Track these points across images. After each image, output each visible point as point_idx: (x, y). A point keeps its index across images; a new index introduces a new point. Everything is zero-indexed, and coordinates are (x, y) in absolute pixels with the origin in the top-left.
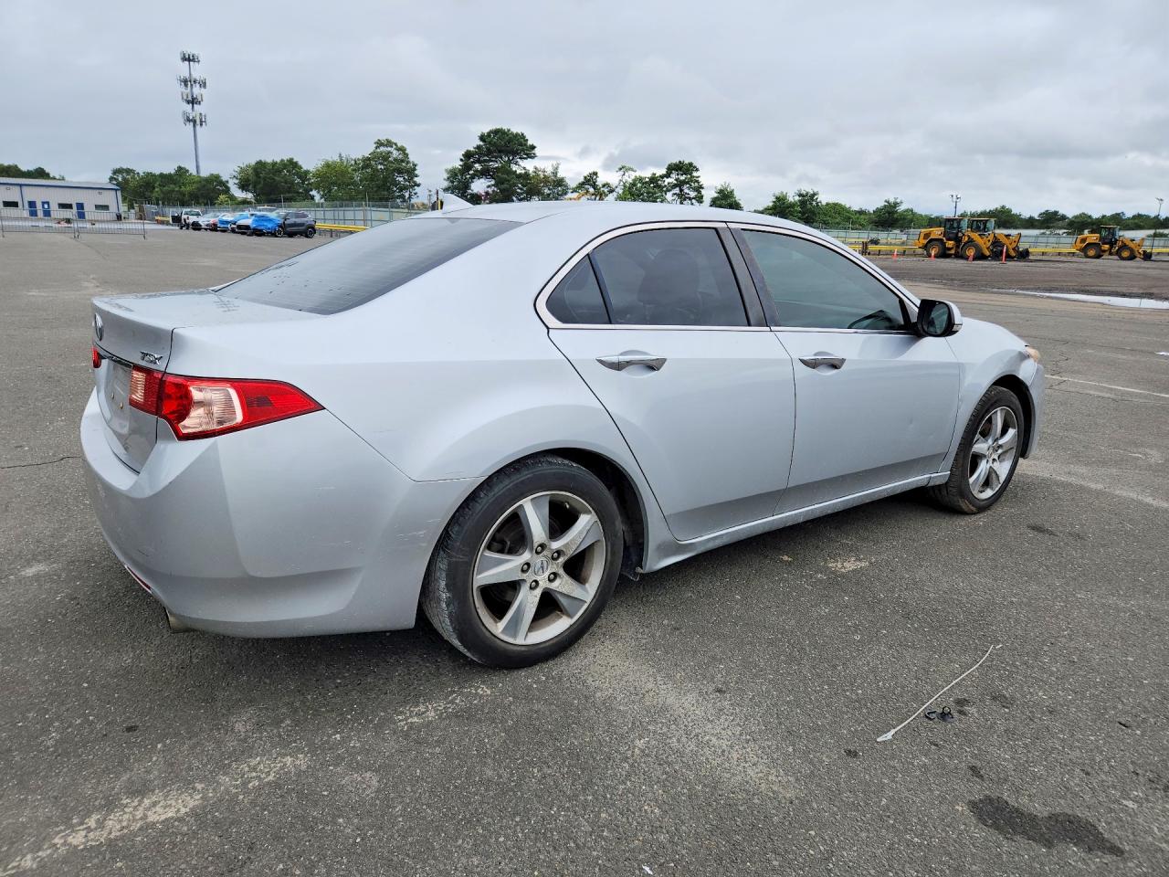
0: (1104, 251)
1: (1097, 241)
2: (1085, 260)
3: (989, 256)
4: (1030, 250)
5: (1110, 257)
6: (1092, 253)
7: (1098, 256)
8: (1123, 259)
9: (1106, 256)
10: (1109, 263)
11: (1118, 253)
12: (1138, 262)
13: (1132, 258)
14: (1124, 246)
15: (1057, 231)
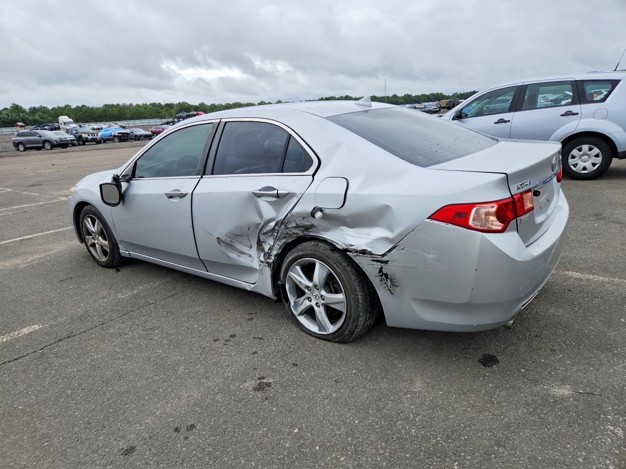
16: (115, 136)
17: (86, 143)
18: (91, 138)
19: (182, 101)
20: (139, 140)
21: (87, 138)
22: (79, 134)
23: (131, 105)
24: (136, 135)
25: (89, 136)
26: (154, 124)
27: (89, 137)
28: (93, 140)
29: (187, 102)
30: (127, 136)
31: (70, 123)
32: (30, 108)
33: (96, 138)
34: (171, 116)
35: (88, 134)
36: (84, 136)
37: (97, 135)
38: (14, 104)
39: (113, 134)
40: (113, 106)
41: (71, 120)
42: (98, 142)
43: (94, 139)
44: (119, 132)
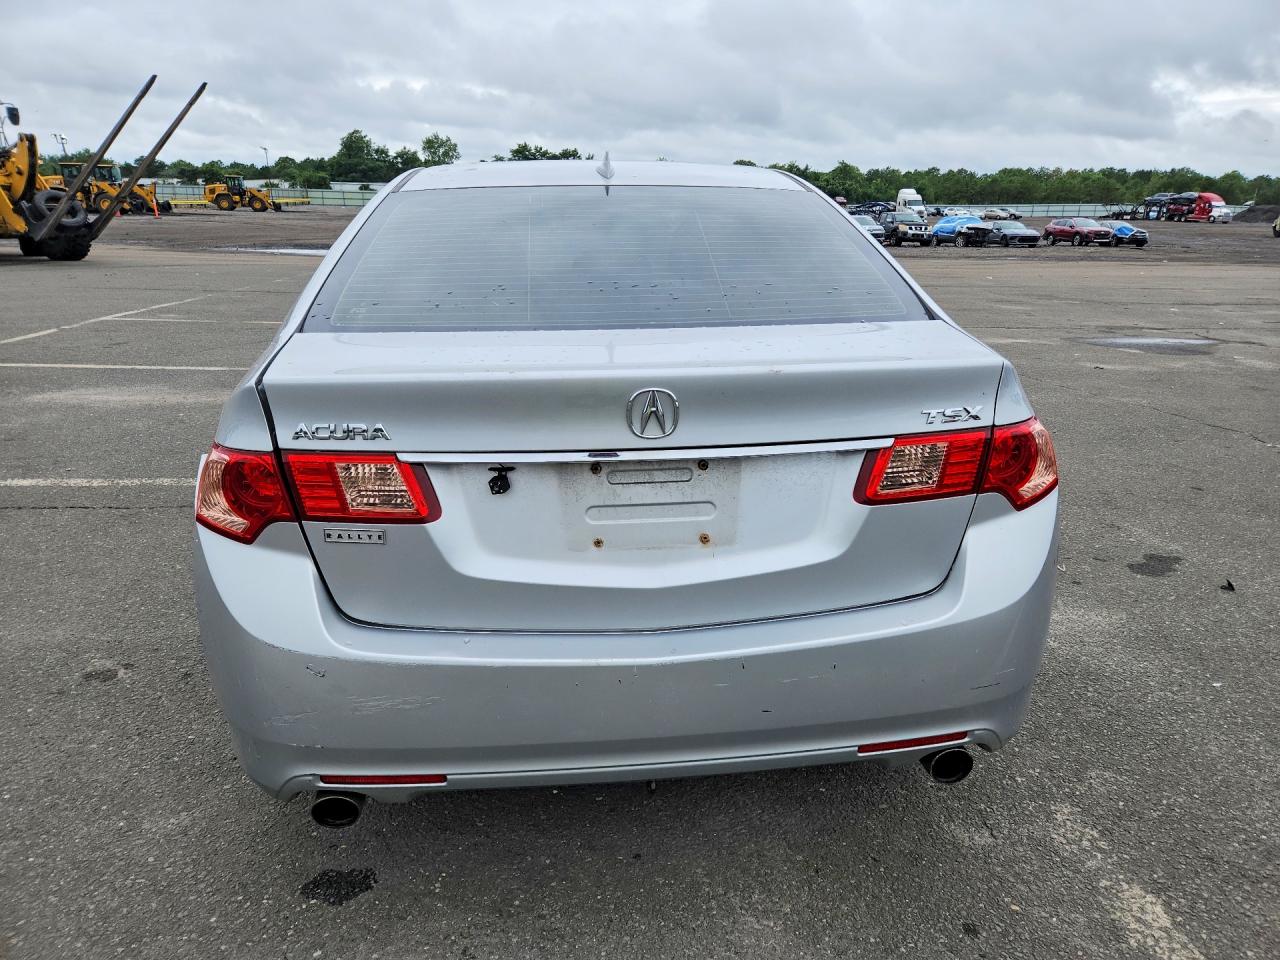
0: (237, 203)
1: (226, 192)
2: (219, 212)
3: (130, 210)
4: (172, 203)
5: (243, 208)
6: (225, 204)
7: (232, 208)
8: (256, 210)
9: (239, 208)
10: (243, 215)
11: (250, 204)
12: (270, 214)
13: (264, 209)
14: (253, 198)
15: (170, 181)
16: (960, 233)
17: (903, 243)
18: (913, 235)
19: (1180, 167)
20: (1007, 245)
21: (905, 233)
22: (895, 225)
23: (1058, 171)
24: (1005, 235)
25: (911, 229)
26: (1059, 214)
27: (910, 231)
28: (916, 238)
29: (1192, 169)
30: (984, 237)
31: (915, 203)
32: (870, 172)
33: (923, 236)
34: (1138, 199)
35: (910, 225)
36: (903, 228)
37: (926, 229)
38: (843, 163)
39: (958, 229)
40: (1019, 172)
41: (919, 197)
42: (925, 242)
43: (918, 235)
44: (970, 225)
